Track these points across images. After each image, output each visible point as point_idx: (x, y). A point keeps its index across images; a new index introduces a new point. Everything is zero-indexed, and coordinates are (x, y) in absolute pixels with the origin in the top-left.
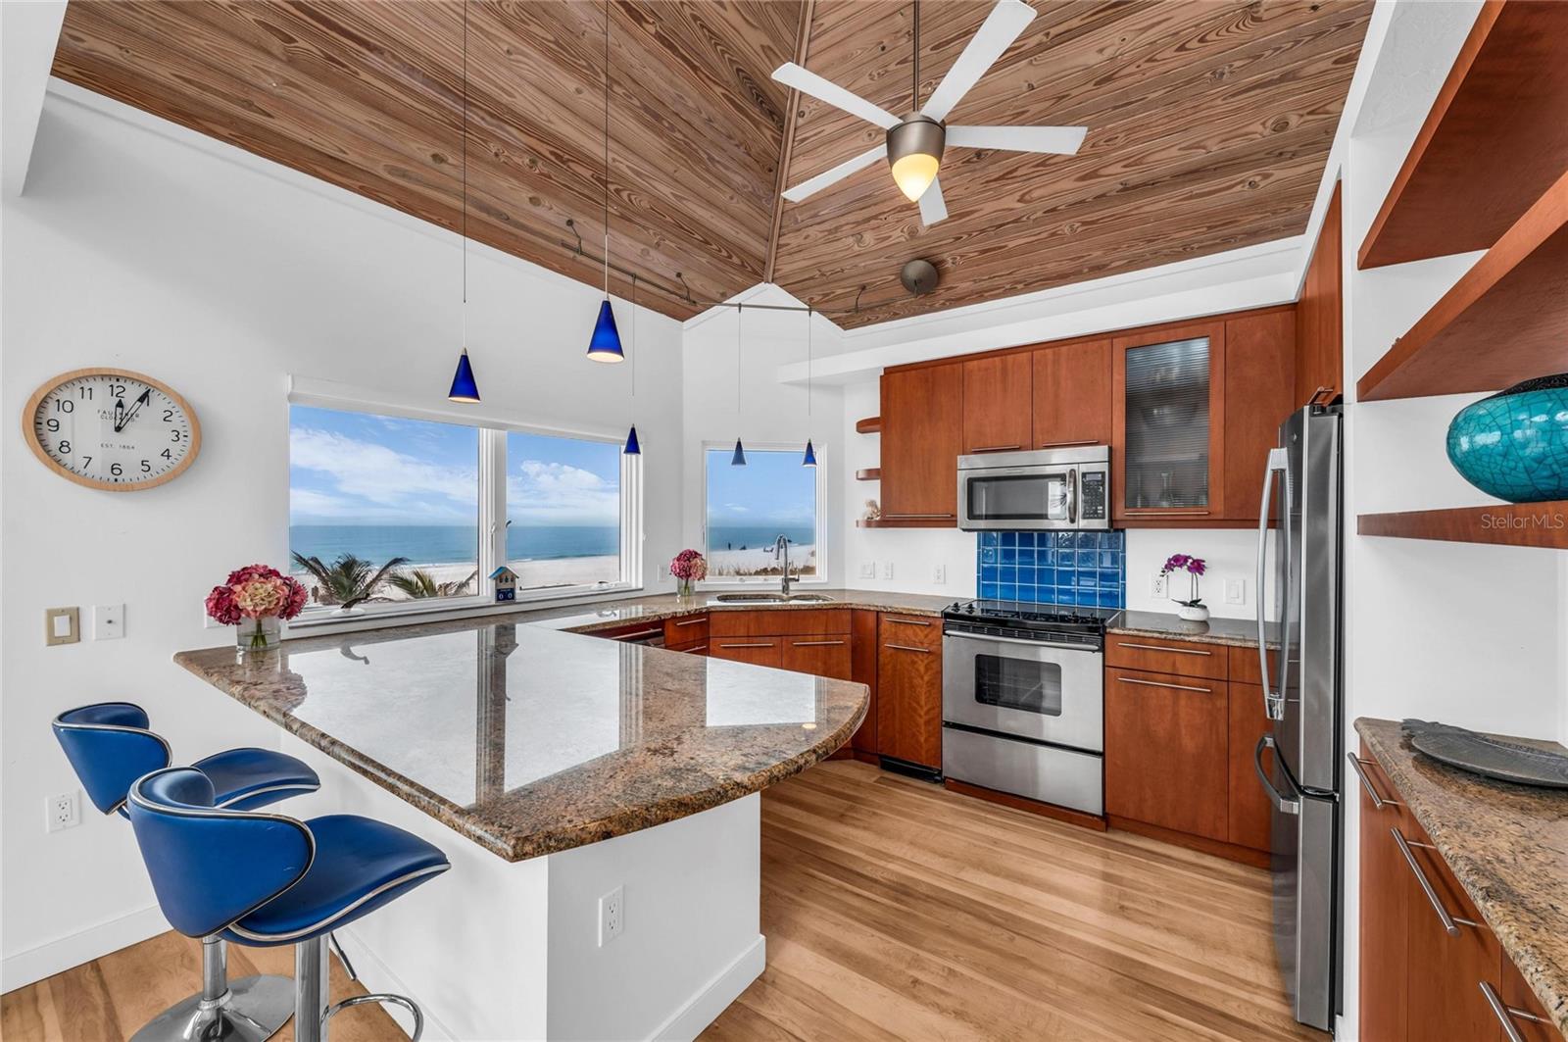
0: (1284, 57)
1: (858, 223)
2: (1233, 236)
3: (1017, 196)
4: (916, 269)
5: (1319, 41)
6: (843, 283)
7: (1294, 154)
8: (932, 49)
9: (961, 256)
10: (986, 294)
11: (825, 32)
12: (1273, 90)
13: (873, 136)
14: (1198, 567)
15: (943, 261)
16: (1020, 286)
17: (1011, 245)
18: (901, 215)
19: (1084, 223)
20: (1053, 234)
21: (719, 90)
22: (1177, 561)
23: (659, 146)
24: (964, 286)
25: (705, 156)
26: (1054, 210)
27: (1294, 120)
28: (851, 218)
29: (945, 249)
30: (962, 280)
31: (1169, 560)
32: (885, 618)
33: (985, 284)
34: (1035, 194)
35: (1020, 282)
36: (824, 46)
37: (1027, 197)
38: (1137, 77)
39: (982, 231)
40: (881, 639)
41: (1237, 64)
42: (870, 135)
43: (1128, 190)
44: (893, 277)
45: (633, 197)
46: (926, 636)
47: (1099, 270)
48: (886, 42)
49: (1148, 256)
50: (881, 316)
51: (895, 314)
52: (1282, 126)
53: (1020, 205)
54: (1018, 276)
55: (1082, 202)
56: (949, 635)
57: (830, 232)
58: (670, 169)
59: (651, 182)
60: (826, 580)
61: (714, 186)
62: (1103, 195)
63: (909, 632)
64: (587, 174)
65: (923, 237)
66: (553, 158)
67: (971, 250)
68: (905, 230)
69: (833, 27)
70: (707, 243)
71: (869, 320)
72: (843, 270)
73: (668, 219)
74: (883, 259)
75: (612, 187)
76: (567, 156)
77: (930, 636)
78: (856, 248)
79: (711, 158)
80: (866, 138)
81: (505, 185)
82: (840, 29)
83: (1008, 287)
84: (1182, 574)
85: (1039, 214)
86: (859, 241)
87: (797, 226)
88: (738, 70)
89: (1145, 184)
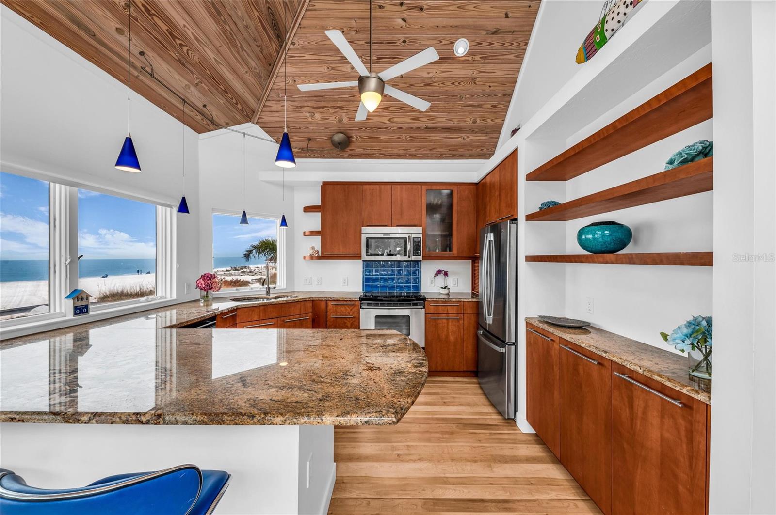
0: (480, 99)
1: (314, 108)
2: (456, 155)
3: (388, 118)
4: (338, 137)
5: (489, 98)
6: (298, 134)
7: (476, 132)
8: (365, 43)
9: (361, 137)
10: (368, 156)
11: (315, 10)
12: (475, 109)
13: (330, 69)
14: (446, 274)
15: (352, 137)
16: (382, 156)
17: (382, 138)
18: (336, 110)
19: (411, 137)
20: (399, 138)
21: (256, 13)
22: (439, 272)
23: (215, 29)
24: (359, 150)
25: (239, 45)
26: (401, 128)
27: (478, 121)
28: (310, 104)
29: (354, 131)
30: (358, 147)
31: (437, 272)
32: (330, 304)
33: (368, 152)
34: (395, 120)
35: (382, 154)
36: (311, 16)
37: (392, 120)
38: (438, 88)
39: (371, 128)
40: (328, 314)
41: (467, 96)
42: (328, 68)
43: (428, 129)
44: (326, 138)
45: (190, 52)
46: (351, 310)
47: (412, 156)
48: (345, 29)
49: (429, 155)
50: (316, 155)
51: (324, 156)
52: (475, 122)
53: (388, 122)
54: (382, 151)
55: (411, 128)
56: (363, 308)
57: (297, 107)
58: (218, 44)
59: (205, 48)
60: (285, 287)
61: (240, 63)
62: (419, 128)
63: (343, 309)
64: (164, 28)
65: (344, 124)
66: (143, 9)
67: (365, 135)
68: (337, 118)
69: (320, 10)
70: (226, 92)
71: (309, 156)
72: (300, 128)
73: (208, 72)
74: (323, 128)
75: (178, 42)
76: (153, 12)
77: (353, 310)
78: (310, 119)
79: (242, 47)
80: (326, 69)
81: (100, 12)
82: (323, 12)
83: (377, 155)
84: (441, 277)
85: (395, 128)
86: (312, 117)
87: (278, 99)
88: (269, 8)
89: (433, 128)
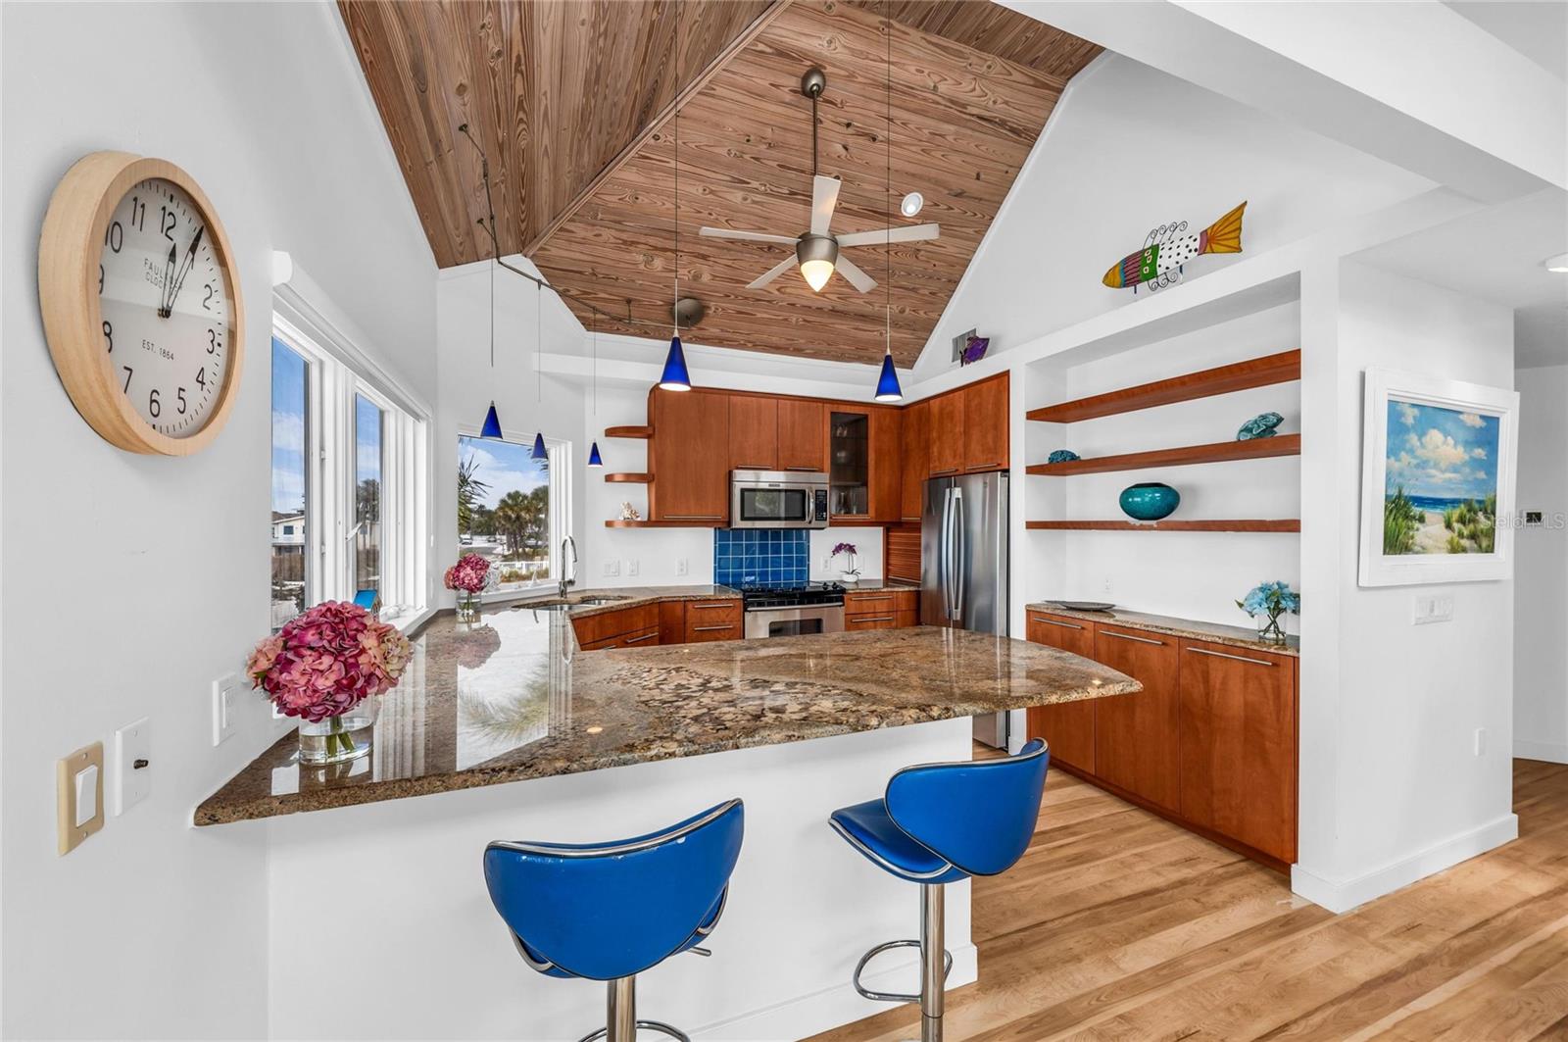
0: (917, 280)
1: (656, 248)
3: (778, 286)
4: (687, 305)
5: (930, 280)
6: (610, 290)
7: (901, 327)
9: (723, 309)
10: (725, 342)
11: (713, 96)
12: (907, 293)
13: (707, 192)
15: (709, 308)
16: (750, 345)
17: (759, 315)
18: (695, 260)
19: (805, 320)
20: (786, 320)
22: (841, 547)
24: (714, 331)
26: (793, 305)
27: (907, 311)
28: (652, 241)
29: (713, 299)
30: (715, 326)
31: (836, 547)
33: (727, 335)
34: (788, 290)
35: (749, 342)
36: (705, 104)
37: (783, 290)
38: (865, 254)
39: (746, 298)
41: (902, 273)
42: (705, 190)
43: (834, 312)
44: (661, 303)
47: (798, 351)
49: (825, 353)
52: (902, 311)
53: (777, 293)
54: (751, 338)
55: (810, 307)
57: (626, 244)
61: (571, 155)
62: (821, 309)
65: (702, 284)
67: (731, 307)
68: (692, 272)
69: (723, 98)
72: (618, 279)
74: (661, 286)
78: (642, 266)
80: (701, 191)
82: (724, 103)
83: (742, 342)
85: (784, 304)
86: (647, 263)
87: (594, 222)
89: (842, 312)
